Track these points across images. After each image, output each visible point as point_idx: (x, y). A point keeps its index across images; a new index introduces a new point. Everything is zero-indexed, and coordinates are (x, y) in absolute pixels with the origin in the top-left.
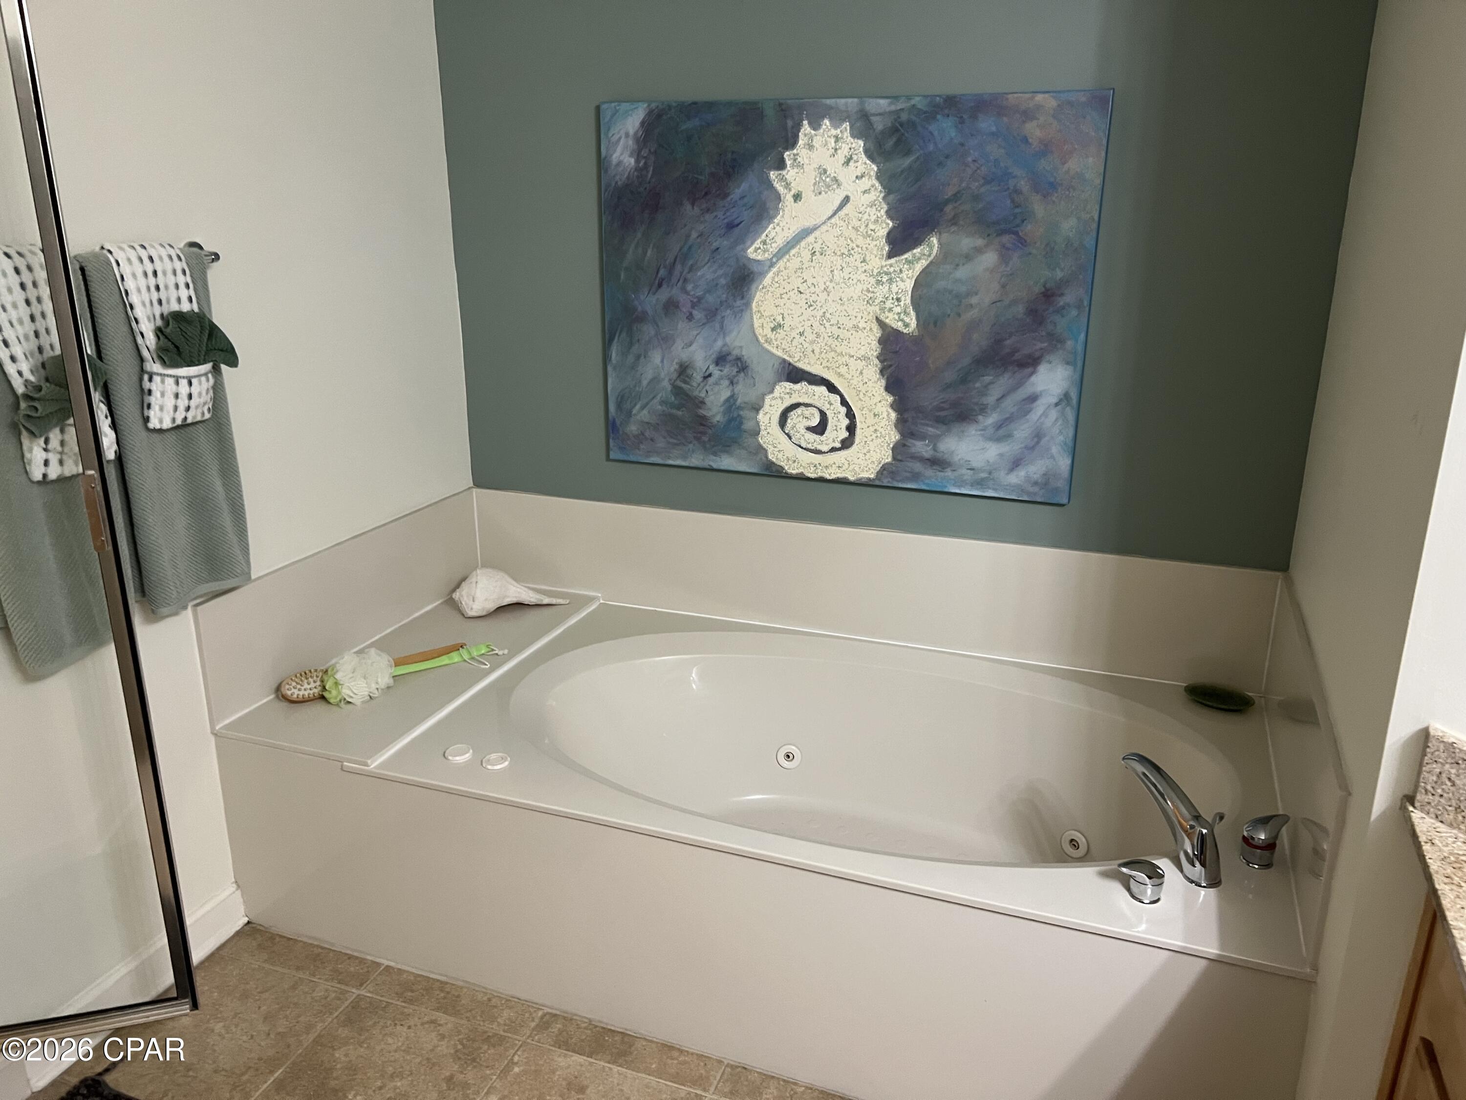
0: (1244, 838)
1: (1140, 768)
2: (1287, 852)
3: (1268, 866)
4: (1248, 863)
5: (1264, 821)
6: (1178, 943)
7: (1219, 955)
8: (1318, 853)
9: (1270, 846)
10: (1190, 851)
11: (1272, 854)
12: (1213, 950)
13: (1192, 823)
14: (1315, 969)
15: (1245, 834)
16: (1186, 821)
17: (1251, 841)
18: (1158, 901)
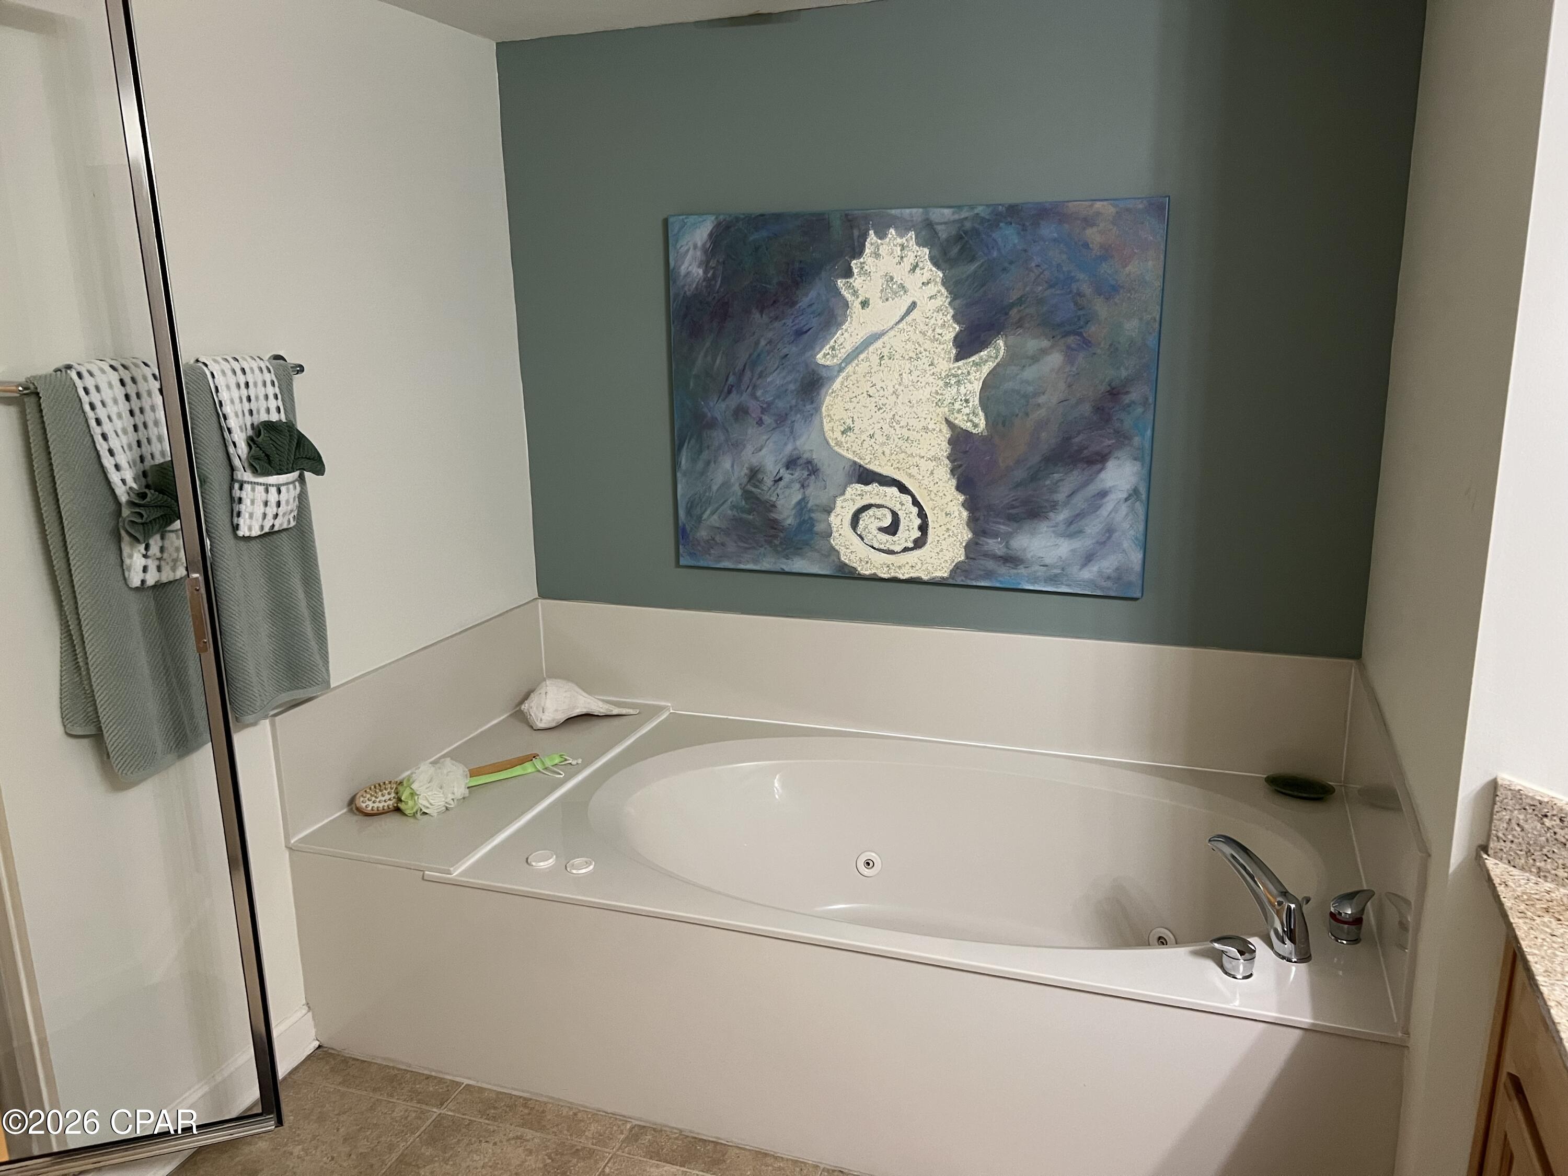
0: (1332, 915)
1: (1227, 849)
2: (1375, 930)
3: (1355, 941)
4: (1337, 939)
5: (1349, 897)
6: (1272, 1014)
7: (1313, 1024)
8: (1403, 926)
9: (1357, 921)
10: (1280, 930)
11: (1360, 929)
12: (1306, 1020)
13: (1280, 899)
14: (1407, 1033)
15: (1332, 910)
16: (1275, 898)
17: (1338, 916)
18: (1251, 975)
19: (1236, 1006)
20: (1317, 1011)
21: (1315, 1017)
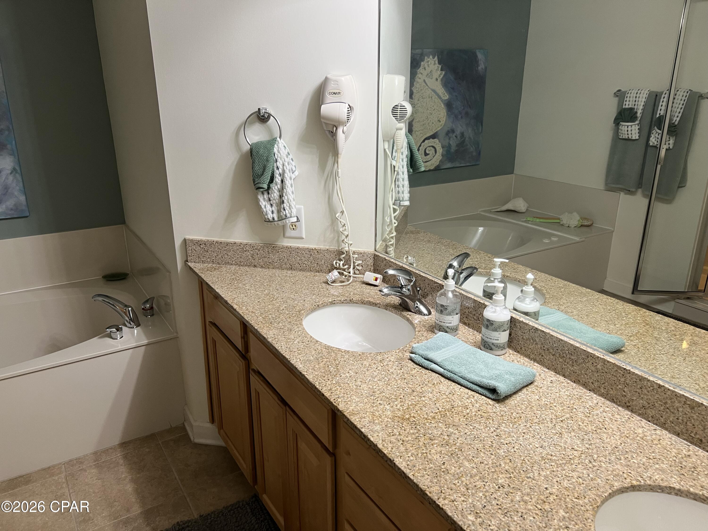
0: (143, 309)
1: (100, 299)
2: (157, 310)
3: (152, 315)
4: (146, 317)
5: (147, 301)
6: (134, 345)
7: (148, 342)
8: (167, 304)
9: (152, 308)
10: (128, 320)
11: (153, 311)
12: (145, 342)
13: (125, 308)
14: (177, 333)
15: (143, 307)
16: (123, 309)
17: (145, 309)
18: (122, 337)
19: (120, 348)
20: (148, 338)
21: (148, 339)
